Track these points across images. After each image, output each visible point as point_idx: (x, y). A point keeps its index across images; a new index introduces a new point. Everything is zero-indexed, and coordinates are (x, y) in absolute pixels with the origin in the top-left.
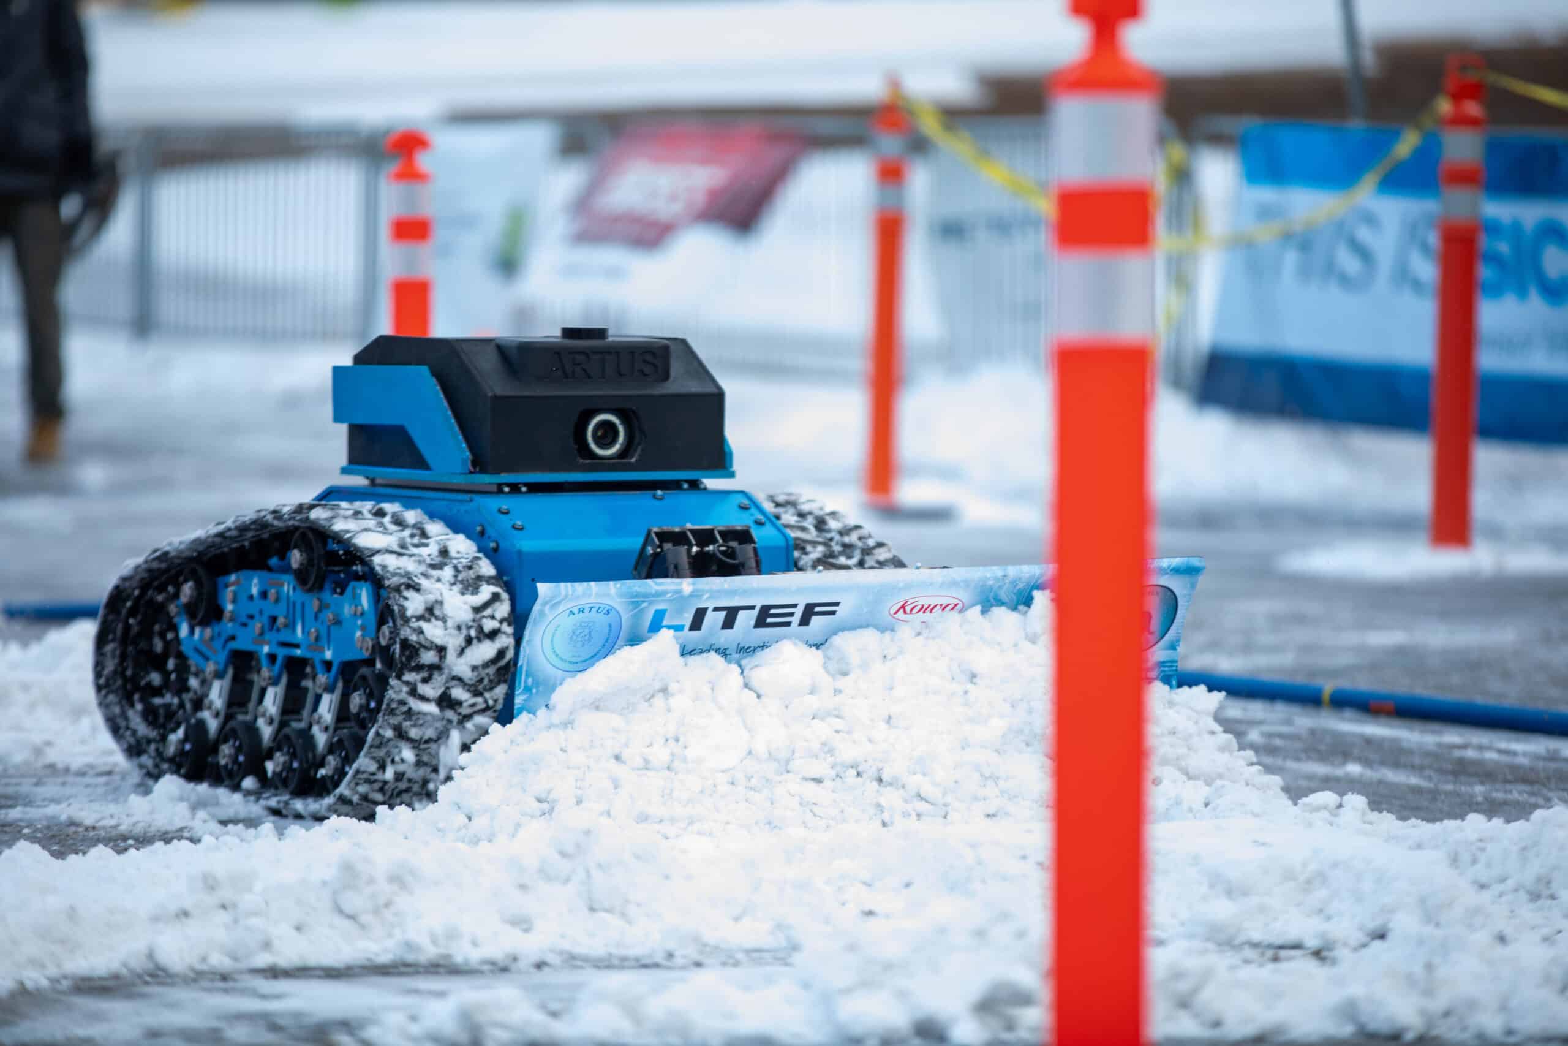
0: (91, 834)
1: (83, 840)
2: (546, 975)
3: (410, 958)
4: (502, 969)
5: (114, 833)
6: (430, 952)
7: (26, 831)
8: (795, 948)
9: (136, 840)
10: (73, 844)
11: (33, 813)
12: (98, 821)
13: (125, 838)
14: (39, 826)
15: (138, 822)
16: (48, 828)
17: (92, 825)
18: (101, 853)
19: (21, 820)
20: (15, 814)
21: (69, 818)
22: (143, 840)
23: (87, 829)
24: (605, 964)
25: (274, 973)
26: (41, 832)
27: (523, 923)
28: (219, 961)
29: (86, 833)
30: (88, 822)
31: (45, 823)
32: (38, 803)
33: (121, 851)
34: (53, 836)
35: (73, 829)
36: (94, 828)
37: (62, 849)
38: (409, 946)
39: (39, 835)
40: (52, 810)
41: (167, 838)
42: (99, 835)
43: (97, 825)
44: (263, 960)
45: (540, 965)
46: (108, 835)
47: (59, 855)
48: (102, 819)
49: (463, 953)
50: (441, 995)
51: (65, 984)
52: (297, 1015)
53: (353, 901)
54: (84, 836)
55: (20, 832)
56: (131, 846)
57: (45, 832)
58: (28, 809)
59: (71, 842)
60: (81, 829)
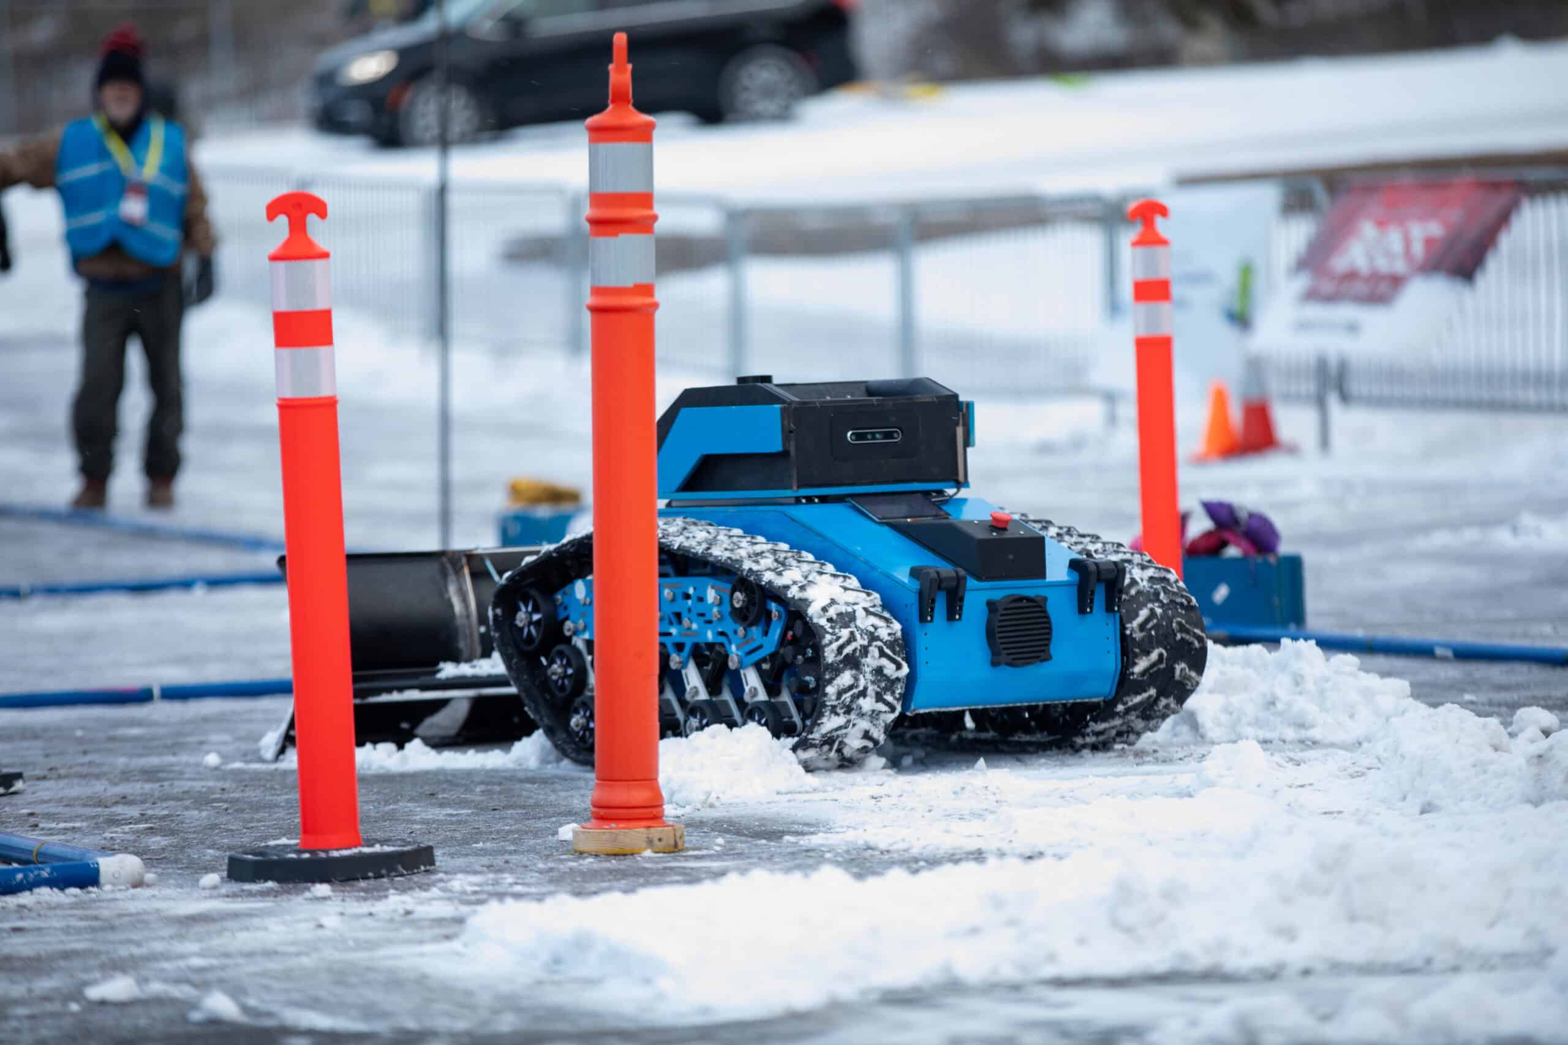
0: (886, 857)
1: (879, 863)
2: (1311, 982)
3: (1187, 967)
4: (1271, 976)
5: (907, 855)
6: (1201, 961)
7: (828, 855)
8: (1549, 952)
9: (926, 861)
10: (871, 867)
11: (833, 839)
12: (891, 845)
13: (916, 860)
14: (840, 851)
15: (927, 845)
16: (848, 852)
17: (888, 848)
18: (897, 874)
19: (822, 845)
20: (816, 840)
21: (866, 842)
22: (933, 862)
23: (882, 853)
24: (1369, 969)
25: (1060, 983)
26: (842, 857)
27: (1288, 933)
28: (1009, 973)
29: (882, 857)
30: (883, 846)
31: (844, 848)
32: (838, 830)
33: (915, 872)
34: (852, 860)
35: (870, 852)
36: (888, 851)
37: (862, 872)
38: (1184, 957)
39: (840, 859)
40: (850, 836)
41: (954, 859)
42: (893, 858)
43: (891, 848)
44: (1050, 971)
45: (1306, 972)
46: (902, 858)
47: (860, 876)
48: (895, 843)
49: (1233, 962)
50: (1216, 1001)
51: (873, 997)
52: (1085, 1023)
53: (1129, 916)
54: (881, 859)
55: (822, 856)
56: (922, 867)
57: (846, 856)
58: (829, 835)
59: (868, 864)
60: (877, 853)
